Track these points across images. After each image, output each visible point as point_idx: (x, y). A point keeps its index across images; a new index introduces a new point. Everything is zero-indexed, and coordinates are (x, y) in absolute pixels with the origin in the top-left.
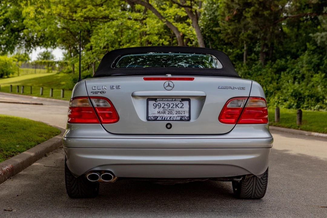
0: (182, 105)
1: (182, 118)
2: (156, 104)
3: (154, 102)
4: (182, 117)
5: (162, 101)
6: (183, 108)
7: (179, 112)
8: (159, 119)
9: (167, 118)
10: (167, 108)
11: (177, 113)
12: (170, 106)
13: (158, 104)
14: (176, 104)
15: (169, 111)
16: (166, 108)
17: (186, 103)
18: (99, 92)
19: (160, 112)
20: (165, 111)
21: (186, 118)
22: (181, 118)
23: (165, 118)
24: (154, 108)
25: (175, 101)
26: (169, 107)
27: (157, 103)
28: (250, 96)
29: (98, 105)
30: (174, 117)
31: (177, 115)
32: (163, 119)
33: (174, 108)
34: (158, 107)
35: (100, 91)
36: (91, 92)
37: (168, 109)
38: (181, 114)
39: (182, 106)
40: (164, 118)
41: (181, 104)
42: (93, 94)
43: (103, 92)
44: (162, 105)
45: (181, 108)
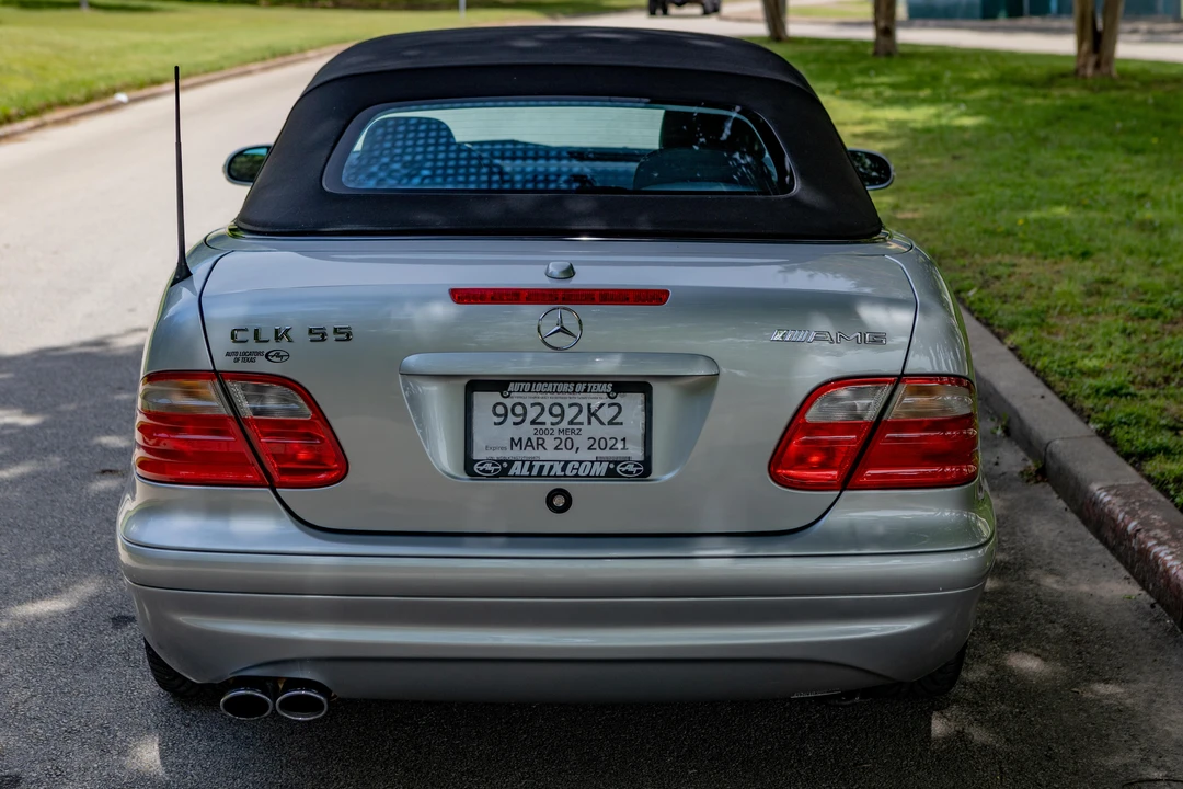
0: (616, 409)
1: (615, 468)
2: (505, 407)
3: (496, 397)
4: (616, 463)
5: (530, 391)
6: (622, 424)
7: (603, 442)
8: (518, 473)
9: (552, 467)
10: (552, 424)
11: (596, 446)
12: (562, 415)
13: (514, 406)
14: (589, 405)
15: (561, 436)
16: (548, 426)
17: (632, 404)
18: (259, 353)
19: (520, 440)
20: (543, 436)
21: (630, 468)
22: (612, 466)
23: (542, 467)
24: (495, 424)
25: (585, 391)
26: (562, 420)
27: (509, 402)
28: (906, 371)
29: (256, 412)
30: (581, 462)
31: (592, 456)
32: (535, 473)
33: (582, 424)
34: (511, 418)
35: (265, 348)
36: (228, 354)
37: (556, 428)
38: (611, 449)
39: (616, 417)
40: (537, 465)
41: (610, 405)
42: (236, 360)
43: (278, 355)
44: (533, 413)
45: (611, 423)
